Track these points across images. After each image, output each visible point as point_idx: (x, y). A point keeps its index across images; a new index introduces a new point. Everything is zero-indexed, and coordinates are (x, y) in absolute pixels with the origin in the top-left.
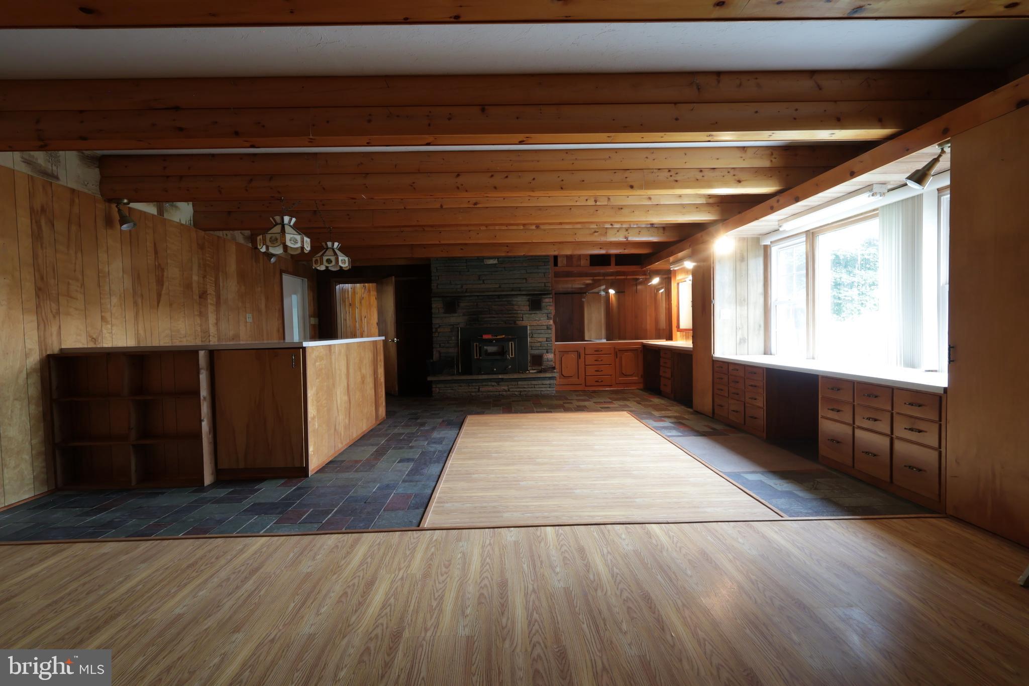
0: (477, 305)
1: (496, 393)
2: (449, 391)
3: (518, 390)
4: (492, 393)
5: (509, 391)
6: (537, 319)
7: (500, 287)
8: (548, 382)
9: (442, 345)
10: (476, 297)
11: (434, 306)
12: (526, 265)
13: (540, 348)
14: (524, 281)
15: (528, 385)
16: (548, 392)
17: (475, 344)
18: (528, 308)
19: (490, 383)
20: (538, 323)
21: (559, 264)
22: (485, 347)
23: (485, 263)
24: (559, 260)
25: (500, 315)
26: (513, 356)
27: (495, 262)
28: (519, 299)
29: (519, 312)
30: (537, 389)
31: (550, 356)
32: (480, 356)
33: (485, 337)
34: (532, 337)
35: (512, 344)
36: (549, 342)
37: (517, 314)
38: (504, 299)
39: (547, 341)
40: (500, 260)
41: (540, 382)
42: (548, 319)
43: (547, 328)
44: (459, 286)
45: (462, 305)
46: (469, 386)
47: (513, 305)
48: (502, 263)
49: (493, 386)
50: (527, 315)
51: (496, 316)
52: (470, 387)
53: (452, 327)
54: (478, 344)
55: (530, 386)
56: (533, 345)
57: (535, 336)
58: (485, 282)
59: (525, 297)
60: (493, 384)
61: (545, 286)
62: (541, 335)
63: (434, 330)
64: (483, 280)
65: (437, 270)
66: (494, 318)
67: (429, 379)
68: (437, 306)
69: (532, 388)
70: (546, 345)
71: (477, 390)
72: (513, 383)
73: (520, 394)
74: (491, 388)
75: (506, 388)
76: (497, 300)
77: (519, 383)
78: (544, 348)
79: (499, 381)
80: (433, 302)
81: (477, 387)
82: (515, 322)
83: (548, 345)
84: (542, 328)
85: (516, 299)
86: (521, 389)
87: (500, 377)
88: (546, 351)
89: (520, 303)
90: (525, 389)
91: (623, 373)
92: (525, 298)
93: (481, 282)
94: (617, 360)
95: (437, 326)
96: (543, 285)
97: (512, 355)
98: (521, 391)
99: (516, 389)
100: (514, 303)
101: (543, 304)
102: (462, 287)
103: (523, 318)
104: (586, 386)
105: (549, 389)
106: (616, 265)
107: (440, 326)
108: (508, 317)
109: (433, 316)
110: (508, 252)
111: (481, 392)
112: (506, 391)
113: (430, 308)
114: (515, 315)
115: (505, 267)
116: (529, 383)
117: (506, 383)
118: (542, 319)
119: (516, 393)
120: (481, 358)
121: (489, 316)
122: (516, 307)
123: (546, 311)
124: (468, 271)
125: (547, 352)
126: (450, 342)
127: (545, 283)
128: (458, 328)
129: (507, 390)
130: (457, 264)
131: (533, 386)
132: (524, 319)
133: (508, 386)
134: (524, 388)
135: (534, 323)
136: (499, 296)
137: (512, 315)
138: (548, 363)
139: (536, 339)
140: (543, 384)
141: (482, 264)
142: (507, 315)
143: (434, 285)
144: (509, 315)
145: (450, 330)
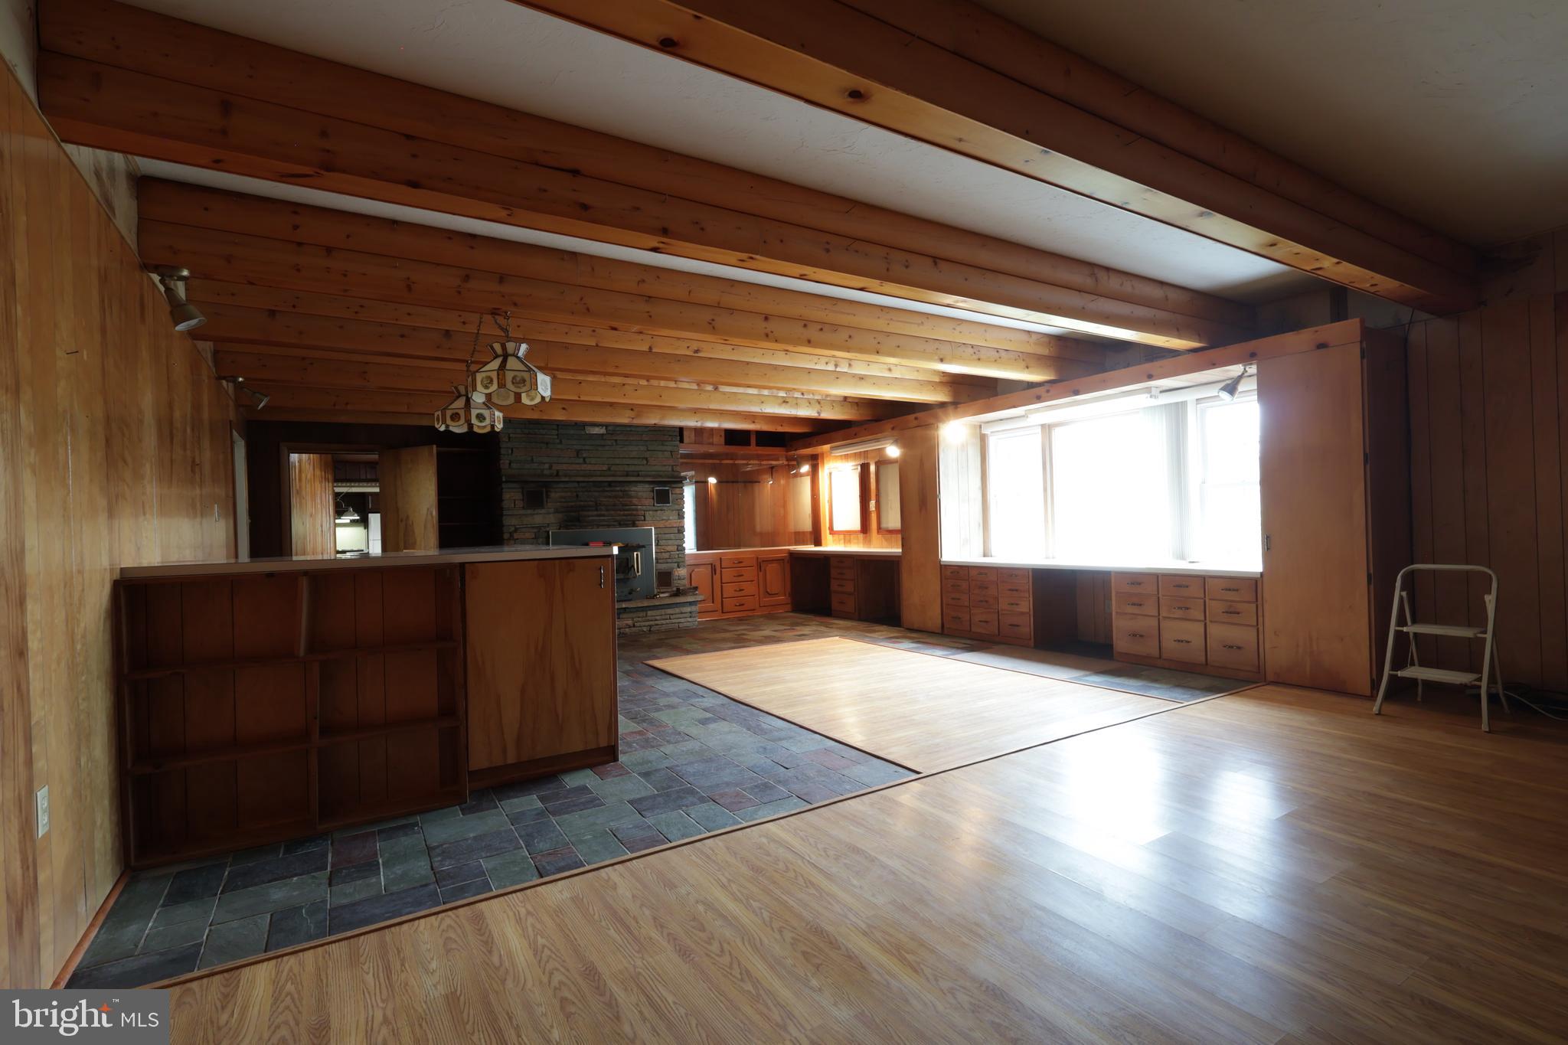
0: (577, 496)
3: (647, 623)
5: (634, 626)
6: (665, 518)
7: (609, 469)
8: (688, 609)
10: (576, 485)
11: (506, 496)
12: (646, 439)
13: (669, 560)
14: (645, 462)
15: (661, 615)
16: (688, 624)
18: (651, 501)
20: (667, 524)
21: (686, 440)
23: (587, 432)
24: (686, 433)
25: (613, 512)
26: (640, 573)
27: (603, 431)
28: (640, 488)
29: (639, 507)
30: (674, 621)
31: (682, 572)
34: (657, 545)
35: (637, 555)
36: (680, 552)
37: (637, 510)
38: (618, 489)
39: (678, 550)
40: (610, 428)
41: (677, 610)
42: (679, 519)
43: (678, 530)
44: (547, 466)
45: (553, 495)
47: (631, 497)
48: (612, 434)
50: (651, 512)
51: (606, 513)
53: (536, 530)
55: (663, 617)
56: (659, 556)
57: (661, 542)
58: (587, 460)
59: (647, 486)
61: (673, 471)
62: (670, 542)
64: (584, 459)
65: (509, 438)
66: (603, 515)
68: (511, 496)
69: (666, 619)
70: (677, 556)
72: (641, 614)
73: (650, 630)
75: (630, 622)
76: (607, 489)
77: (649, 613)
78: (675, 560)
80: (504, 490)
82: (633, 523)
83: (680, 555)
84: (671, 531)
85: (635, 489)
86: (652, 623)
88: (676, 564)
89: (640, 494)
91: (767, 592)
94: (761, 574)
95: (513, 529)
96: (670, 469)
97: (638, 572)
98: (651, 626)
99: (644, 624)
100: (633, 493)
101: (670, 494)
102: (551, 468)
103: (644, 516)
104: (723, 612)
105: (690, 620)
106: (758, 445)
108: (624, 515)
109: (505, 512)
110: (633, 418)
112: (630, 627)
114: (634, 512)
115: (616, 440)
116: (663, 612)
117: (631, 615)
118: (671, 518)
119: (645, 629)
121: (595, 513)
122: (635, 501)
123: (677, 507)
124: (561, 443)
125: (678, 567)
127: (673, 466)
128: (549, 532)
130: (544, 432)
131: (668, 617)
132: (647, 518)
133: (633, 619)
134: (656, 620)
135: (661, 524)
136: (610, 484)
137: (630, 512)
138: (679, 582)
139: (663, 547)
140: (682, 613)
141: (583, 433)
142: (622, 513)
143: (504, 463)
144: (626, 512)
145: (534, 536)
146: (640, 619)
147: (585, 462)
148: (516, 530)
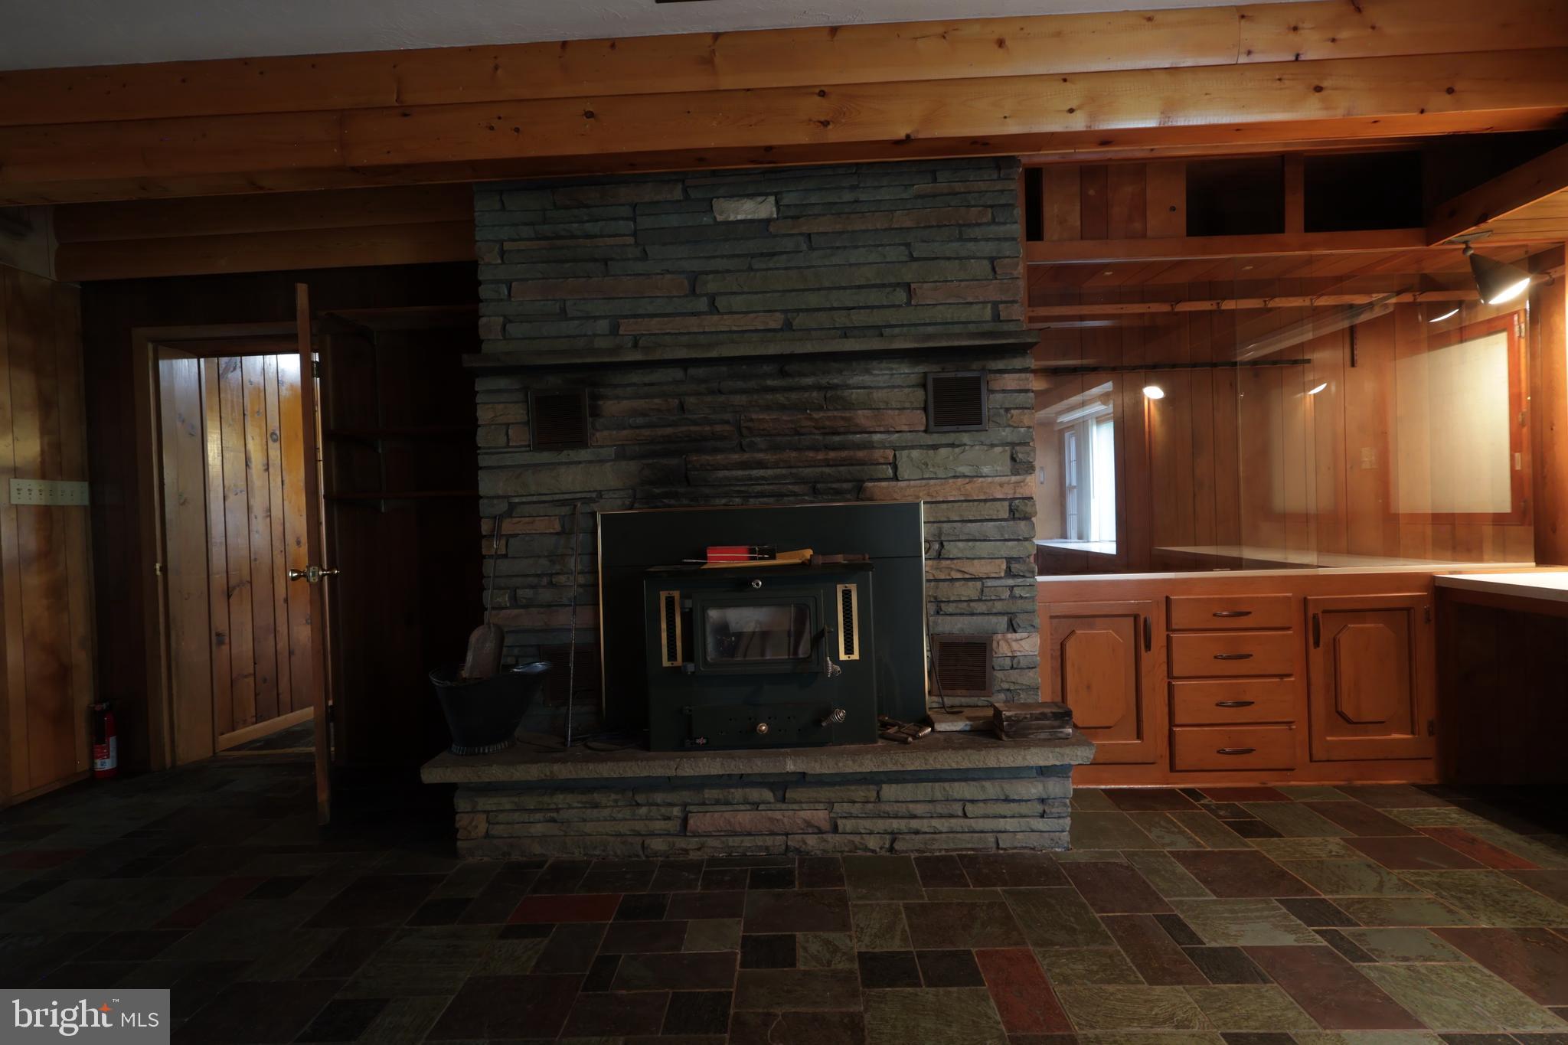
0: (682, 407)
1: (769, 841)
2: (539, 829)
3: (881, 825)
4: (748, 842)
5: (835, 829)
6: (964, 470)
7: (788, 326)
8: (1034, 789)
9: (520, 592)
10: (678, 374)
11: (484, 415)
12: (908, 224)
13: (981, 607)
14: (901, 296)
15: (933, 800)
16: (1033, 840)
17: (663, 595)
18: (919, 418)
19: (738, 794)
20: (974, 489)
21: (1052, 229)
22: (714, 614)
23: (720, 218)
25: (791, 456)
26: (856, 656)
27: (765, 209)
28: (880, 374)
29: (876, 437)
30: (978, 824)
31: (1026, 645)
32: (689, 656)
33: (723, 559)
34: (939, 556)
35: (847, 595)
36: (1019, 581)
37: (869, 446)
38: (809, 381)
39: (1009, 573)
40: (785, 201)
41: (991, 789)
42: (1015, 472)
43: (1011, 511)
44: (603, 326)
45: (611, 407)
46: (638, 805)
47: (849, 406)
48: (795, 218)
49: (755, 805)
50: (915, 453)
51: (768, 458)
52: (643, 810)
53: (565, 510)
54: (676, 594)
55: (940, 809)
56: (945, 591)
57: (953, 550)
58: (720, 304)
59: (905, 369)
60: (755, 794)
61: (996, 317)
62: (983, 548)
63: (485, 527)
64: (712, 299)
65: (502, 253)
66: (761, 465)
67: (432, 775)
68: (499, 415)
69: (952, 816)
70: (1006, 594)
71: (673, 826)
72: (860, 793)
73: (891, 849)
74: (744, 818)
75: (820, 816)
76: (769, 383)
77: (889, 791)
78: (999, 606)
79: (782, 786)
80: (479, 399)
81: (676, 811)
82: (859, 490)
83: (1017, 592)
84: (988, 510)
85: (867, 379)
86: (895, 824)
87: (791, 766)
88: (1004, 620)
89: (877, 395)
90: (915, 824)
91: (1343, 715)
92: (908, 373)
93: (702, 304)
94: (1318, 656)
95: (503, 506)
96: (989, 317)
97: (849, 650)
98: (894, 835)
99: (868, 824)
100: (855, 394)
101: (991, 402)
102: (614, 331)
103: (895, 468)
104: (1174, 769)
105: (1039, 824)
106: (1315, 223)
107: (512, 507)
108: (827, 463)
109: (483, 460)
110: (825, 124)
111: (695, 835)
112: (820, 832)
113: (473, 424)
114: (860, 454)
115: (809, 236)
116: (938, 790)
117: (823, 796)
118: (986, 470)
120: (691, 667)
121: (735, 457)
122: (862, 417)
123: (1006, 434)
124: (645, 256)
125: (1012, 628)
126: (562, 579)
127: (995, 305)
128: (594, 515)
129: (826, 826)
130: (590, 228)
131: (957, 808)
132: (904, 471)
133: (830, 804)
134: (914, 817)
135: (951, 491)
137: (844, 454)
138: (1014, 675)
139: (958, 564)
140: (1007, 800)
141: (706, 220)
142: (820, 456)
143: (489, 324)
144: (832, 455)
145: (558, 528)
146: (856, 809)
147: (713, 309)
148: (510, 513)
